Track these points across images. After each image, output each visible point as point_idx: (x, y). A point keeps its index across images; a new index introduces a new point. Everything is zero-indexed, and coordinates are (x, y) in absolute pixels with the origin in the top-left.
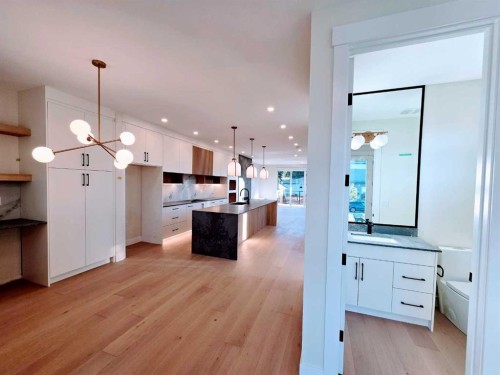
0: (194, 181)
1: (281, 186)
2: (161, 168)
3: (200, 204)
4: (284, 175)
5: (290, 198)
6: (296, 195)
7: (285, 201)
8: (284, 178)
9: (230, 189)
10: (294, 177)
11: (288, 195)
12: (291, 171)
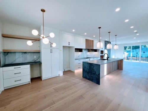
0: (87, 51)
1: (125, 53)
2: (74, 47)
3: (88, 59)
4: (127, 48)
5: (131, 58)
6: (134, 57)
7: (128, 59)
8: (127, 49)
9: (101, 54)
10: (133, 49)
11: (130, 56)
12: (131, 46)
